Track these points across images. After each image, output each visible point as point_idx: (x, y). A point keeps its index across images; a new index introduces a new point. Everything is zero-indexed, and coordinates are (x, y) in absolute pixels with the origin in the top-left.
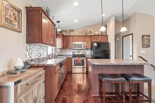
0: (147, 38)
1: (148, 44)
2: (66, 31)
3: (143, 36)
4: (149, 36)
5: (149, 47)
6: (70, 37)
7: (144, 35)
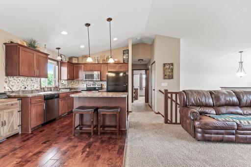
0: (169, 67)
1: (170, 74)
2: (78, 58)
3: (164, 65)
4: (172, 64)
5: (172, 78)
6: (81, 65)
7: (166, 64)
